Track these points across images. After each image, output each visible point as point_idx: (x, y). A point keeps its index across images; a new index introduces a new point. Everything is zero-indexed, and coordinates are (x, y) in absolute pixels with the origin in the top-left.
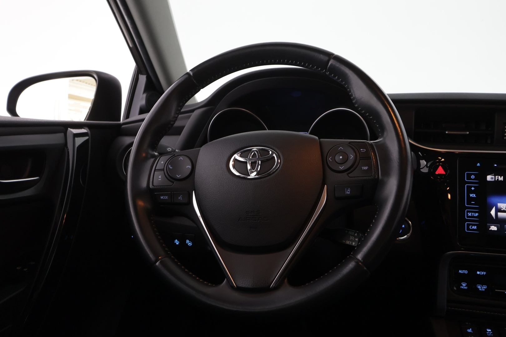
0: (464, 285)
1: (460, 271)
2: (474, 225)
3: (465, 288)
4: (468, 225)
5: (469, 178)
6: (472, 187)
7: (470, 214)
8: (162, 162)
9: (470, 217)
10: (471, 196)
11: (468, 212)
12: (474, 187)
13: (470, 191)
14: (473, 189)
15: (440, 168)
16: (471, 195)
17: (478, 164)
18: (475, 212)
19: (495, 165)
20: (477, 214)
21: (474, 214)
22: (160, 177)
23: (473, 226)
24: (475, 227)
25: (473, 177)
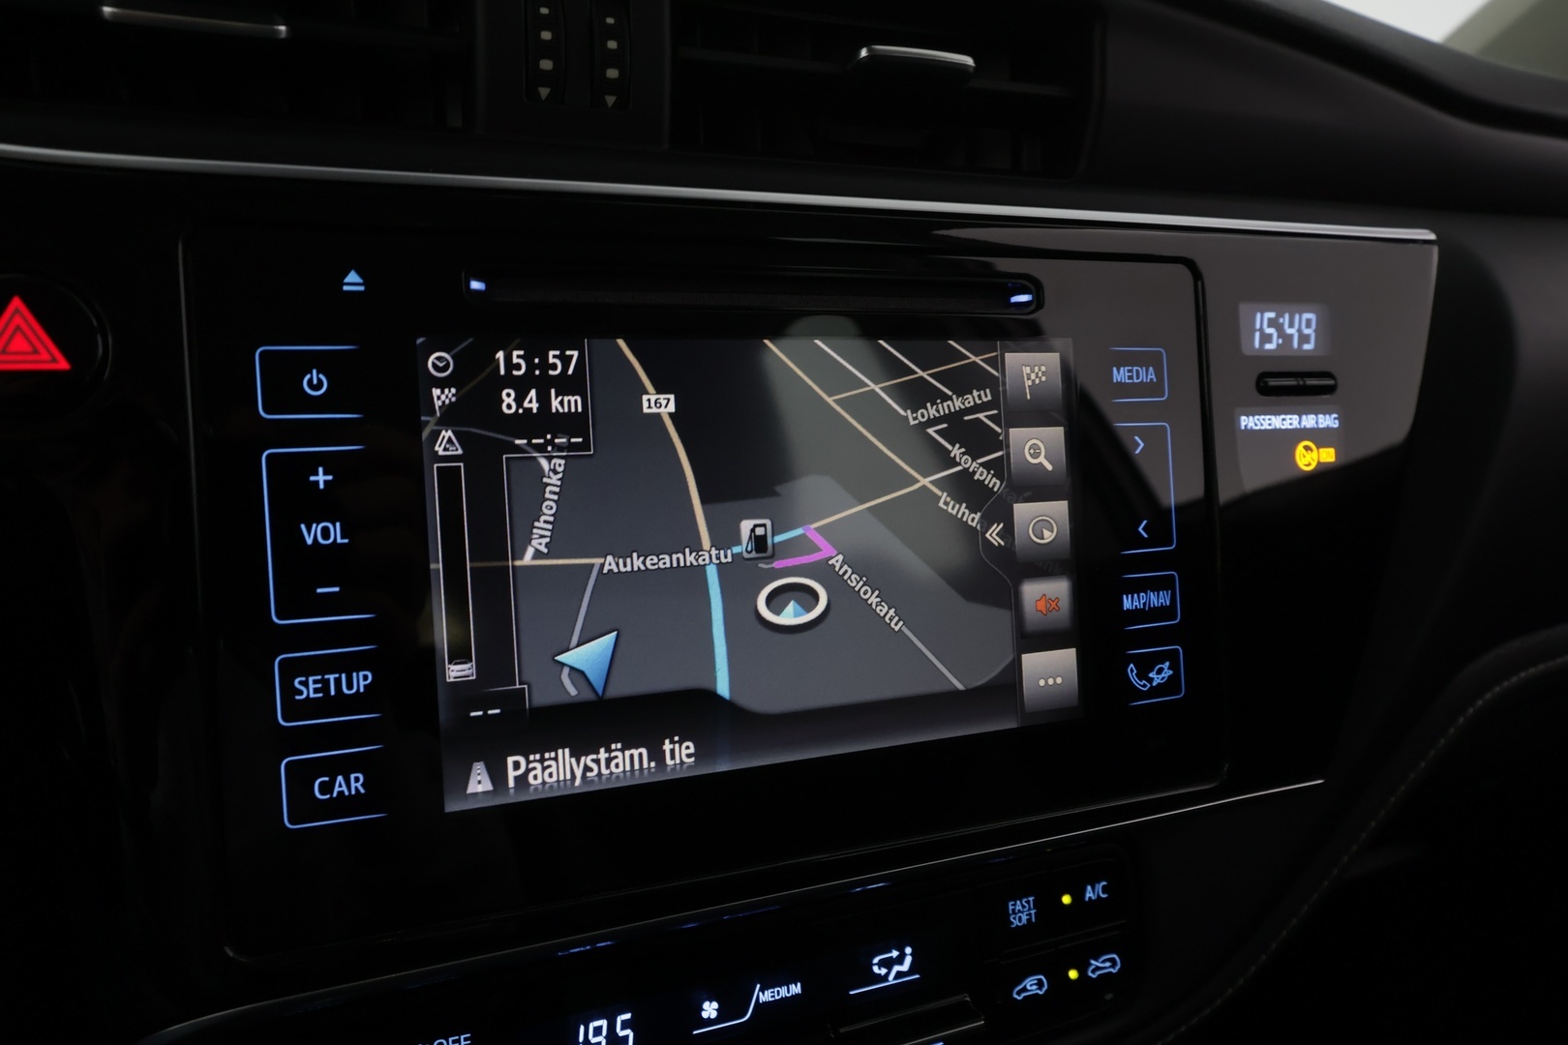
2: (345, 766)
4: (301, 776)
5: (282, 392)
6: (312, 463)
7: (308, 689)
9: (311, 708)
10: (309, 541)
11: (291, 670)
12: (329, 462)
13: (298, 503)
14: (321, 478)
15: (18, 320)
16: (311, 535)
17: (353, 277)
18: (348, 665)
19: (476, 285)
20: (362, 680)
21: (338, 681)
23: (340, 778)
24: (357, 780)
25: (315, 383)
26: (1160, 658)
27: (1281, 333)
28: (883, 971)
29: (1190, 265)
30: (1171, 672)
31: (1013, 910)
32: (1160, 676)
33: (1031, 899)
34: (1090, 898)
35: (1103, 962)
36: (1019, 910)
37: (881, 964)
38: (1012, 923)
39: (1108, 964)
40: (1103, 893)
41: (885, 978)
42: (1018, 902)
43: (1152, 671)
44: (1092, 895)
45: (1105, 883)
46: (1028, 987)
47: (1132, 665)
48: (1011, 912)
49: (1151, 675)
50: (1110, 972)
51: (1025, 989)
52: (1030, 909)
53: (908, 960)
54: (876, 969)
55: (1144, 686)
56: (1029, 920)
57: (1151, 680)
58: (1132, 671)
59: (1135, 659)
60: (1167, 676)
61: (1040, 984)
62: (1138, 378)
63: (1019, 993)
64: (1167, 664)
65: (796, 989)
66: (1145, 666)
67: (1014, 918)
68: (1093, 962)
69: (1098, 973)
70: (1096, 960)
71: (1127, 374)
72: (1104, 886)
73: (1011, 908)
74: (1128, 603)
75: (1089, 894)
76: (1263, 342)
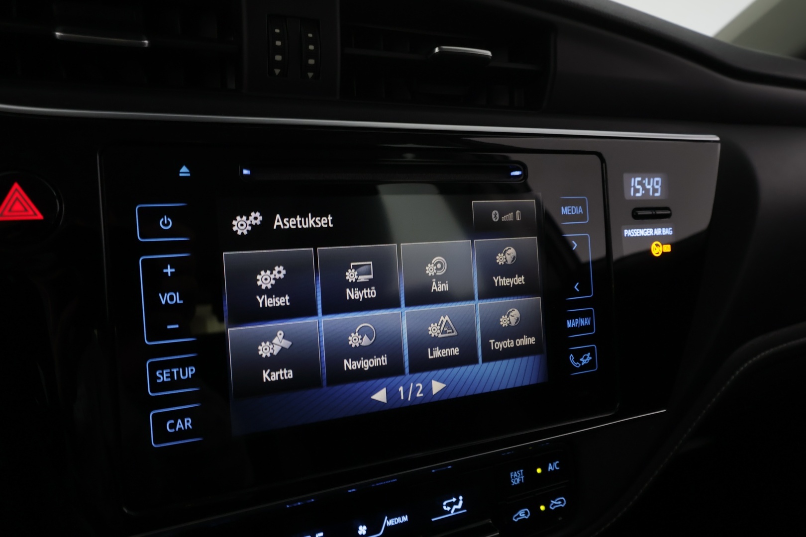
2: (182, 415)
4: (160, 420)
5: (150, 228)
6: (164, 263)
7: (163, 376)
9: (165, 386)
10: (163, 302)
11: (155, 367)
12: (173, 262)
13: (158, 283)
14: (169, 270)
15: (17, 195)
16: (164, 299)
17: (184, 169)
18: (183, 364)
19: (246, 172)
20: (190, 371)
21: (178, 373)
23: (179, 421)
24: (188, 421)
25: (166, 223)
26: (585, 351)
27: (644, 188)
28: (448, 509)
29: (599, 155)
30: (591, 358)
31: (513, 477)
32: (586, 360)
33: (522, 471)
34: (551, 470)
35: (557, 501)
36: (516, 477)
37: (447, 505)
38: (512, 483)
39: (560, 502)
40: (557, 467)
41: (449, 512)
42: (515, 473)
43: (582, 357)
44: (551, 468)
45: (558, 462)
46: (521, 515)
47: (572, 355)
48: (511, 477)
49: (581, 360)
50: (561, 507)
51: (519, 516)
52: (521, 476)
53: (461, 503)
54: (445, 508)
55: (578, 365)
56: (521, 482)
57: (581, 362)
58: (572, 358)
59: (574, 352)
60: (589, 360)
61: (526, 513)
62: (574, 212)
63: (516, 518)
64: (589, 354)
65: (405, 519)
66: (578, 355)
67: (513, 481)
68: (552, 501)
69: (555, 507)
70: (554, 500)
71: (568, 210)
72: (557, 464)
73: (512, 475)
74: (569, 324)
75: (550, 468)
76: (635, 193)
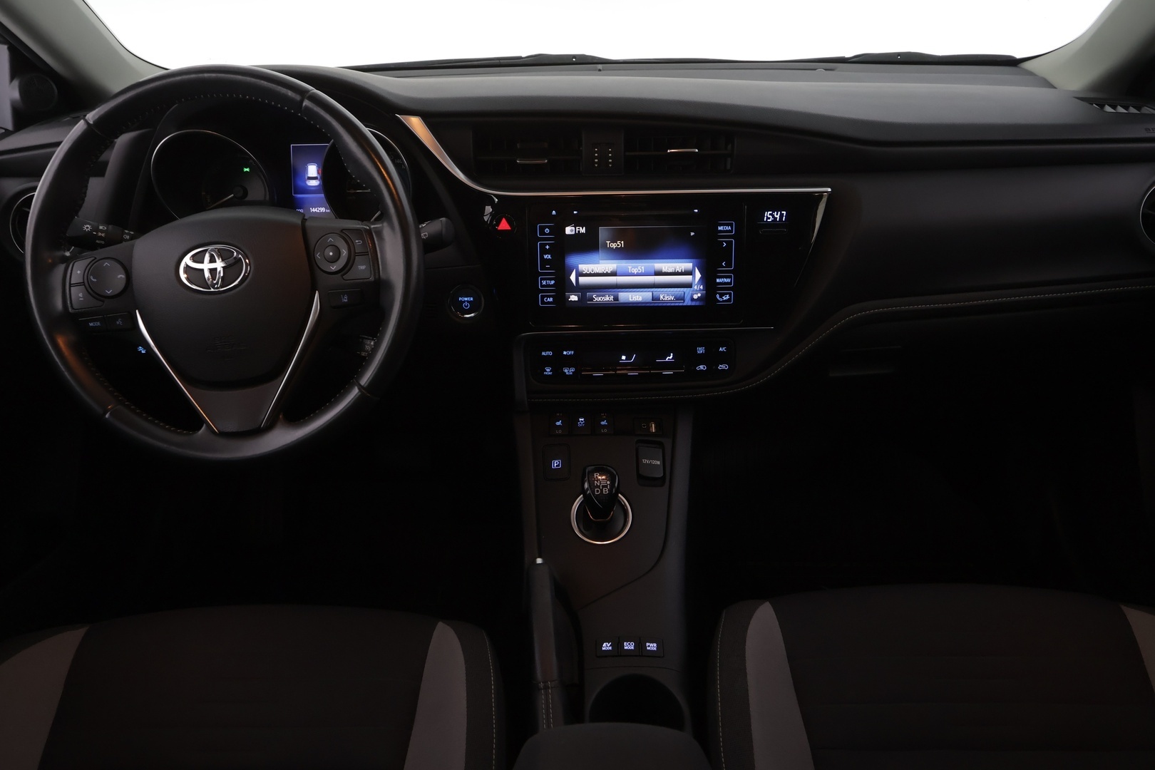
0: (548, 370)
1: (543, 354)
2: (549, 296)
3: (549, 373)
4: (543, 297)
5: (542, 233)
6: (546, 244)
7: (544, 283)
8: (79, 272)
9: (545, 286)
11: (542, 279)
12: (549, 244)
13: (544, 251)
14: (547, 247)
16: (546, 257)
17: (554, 212)
18: (551, 279)
19: (575, 212)
20: (553, 282)
21: (549, 282)
22: (81, 295)
23: (549, 298)
24: (551, 299)
25: (547, 230)
26: (726, 294)
27: (773, 216)
30: (729, 297)
32: (726, 298)
33: (704, 348)
36: (700, 350)
38: (698, 352)
39: (724, 367)
41: (665, 359)
42: (700, 348)
44: (721, 350)
46: (701, 368)
48: (698, 350)
49: (723, 297)
50: (725, 369)
52: (703, 350)
53: (671, 356)
55: (721, 300)
56: (702, 352)
57: (723, 299)
58: (718, 296)
59: (719, 293)
61: (704, 367)
62: (726, 228)
63: (698, 368)
64: (728, 295)
66: (721, 296)
68: (720, 365)
69: (721, 368)
71: (722, 228)
72: (725, 348)
74: (718, 280)
76: (767, 219)
